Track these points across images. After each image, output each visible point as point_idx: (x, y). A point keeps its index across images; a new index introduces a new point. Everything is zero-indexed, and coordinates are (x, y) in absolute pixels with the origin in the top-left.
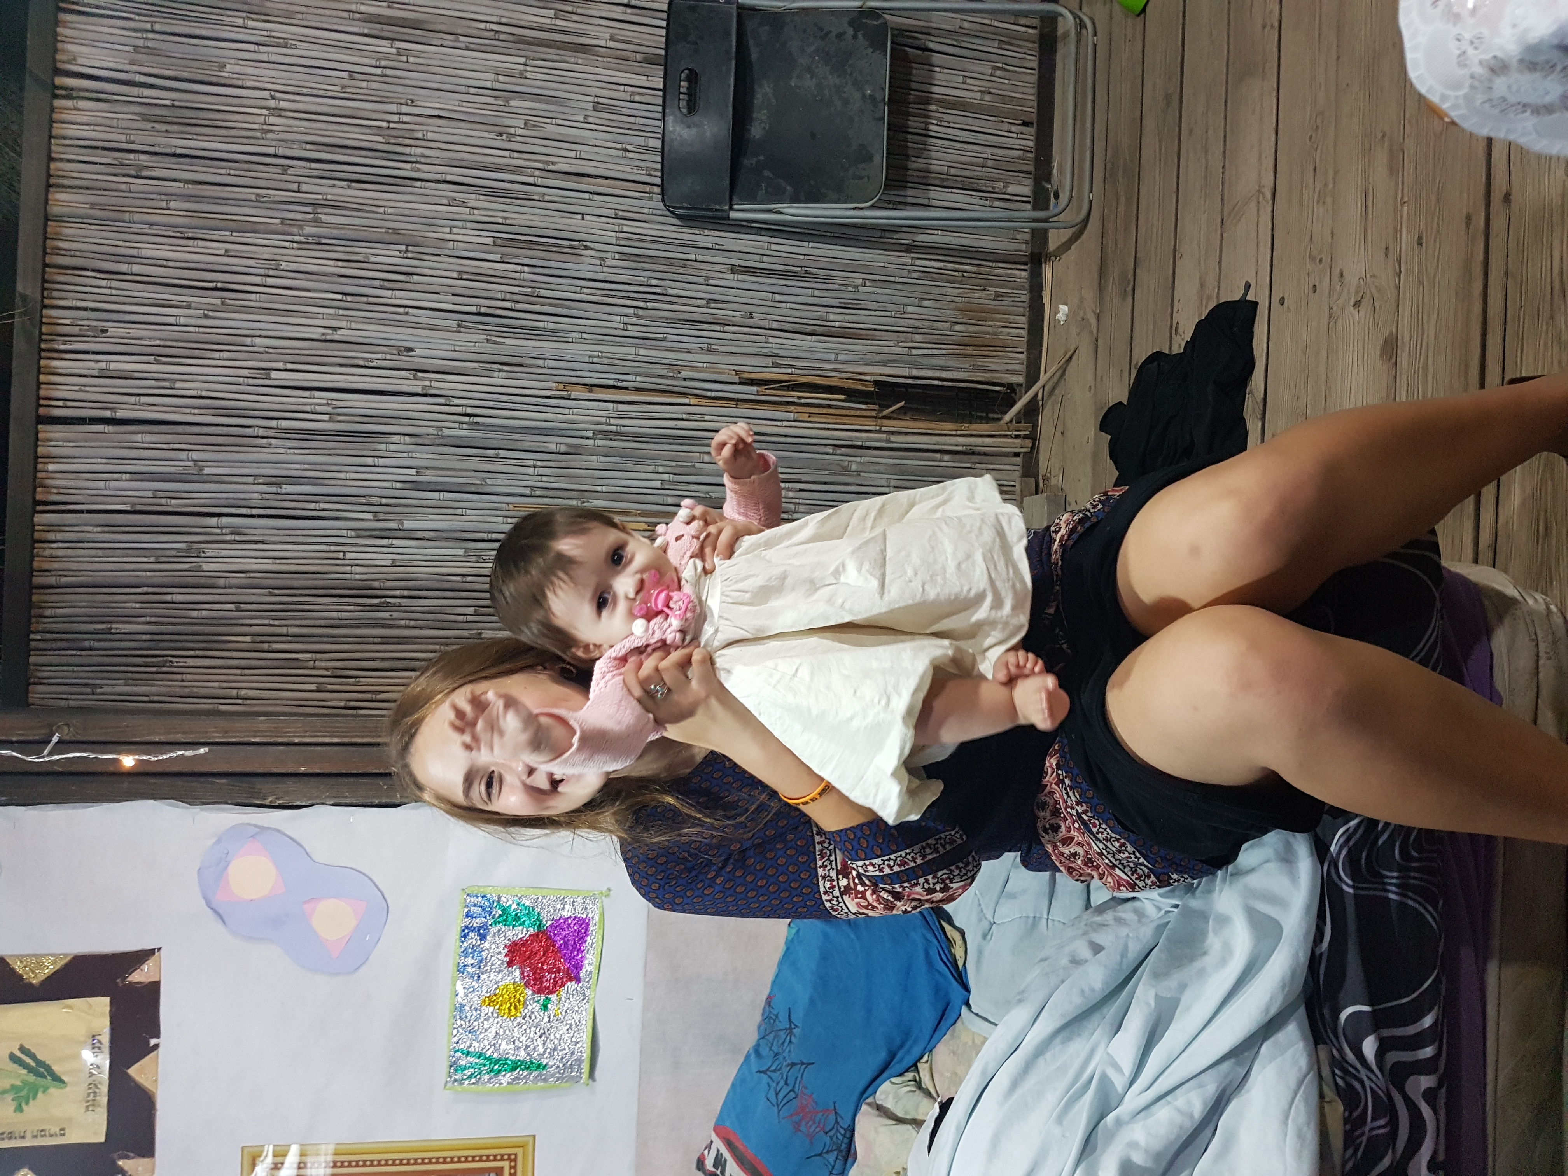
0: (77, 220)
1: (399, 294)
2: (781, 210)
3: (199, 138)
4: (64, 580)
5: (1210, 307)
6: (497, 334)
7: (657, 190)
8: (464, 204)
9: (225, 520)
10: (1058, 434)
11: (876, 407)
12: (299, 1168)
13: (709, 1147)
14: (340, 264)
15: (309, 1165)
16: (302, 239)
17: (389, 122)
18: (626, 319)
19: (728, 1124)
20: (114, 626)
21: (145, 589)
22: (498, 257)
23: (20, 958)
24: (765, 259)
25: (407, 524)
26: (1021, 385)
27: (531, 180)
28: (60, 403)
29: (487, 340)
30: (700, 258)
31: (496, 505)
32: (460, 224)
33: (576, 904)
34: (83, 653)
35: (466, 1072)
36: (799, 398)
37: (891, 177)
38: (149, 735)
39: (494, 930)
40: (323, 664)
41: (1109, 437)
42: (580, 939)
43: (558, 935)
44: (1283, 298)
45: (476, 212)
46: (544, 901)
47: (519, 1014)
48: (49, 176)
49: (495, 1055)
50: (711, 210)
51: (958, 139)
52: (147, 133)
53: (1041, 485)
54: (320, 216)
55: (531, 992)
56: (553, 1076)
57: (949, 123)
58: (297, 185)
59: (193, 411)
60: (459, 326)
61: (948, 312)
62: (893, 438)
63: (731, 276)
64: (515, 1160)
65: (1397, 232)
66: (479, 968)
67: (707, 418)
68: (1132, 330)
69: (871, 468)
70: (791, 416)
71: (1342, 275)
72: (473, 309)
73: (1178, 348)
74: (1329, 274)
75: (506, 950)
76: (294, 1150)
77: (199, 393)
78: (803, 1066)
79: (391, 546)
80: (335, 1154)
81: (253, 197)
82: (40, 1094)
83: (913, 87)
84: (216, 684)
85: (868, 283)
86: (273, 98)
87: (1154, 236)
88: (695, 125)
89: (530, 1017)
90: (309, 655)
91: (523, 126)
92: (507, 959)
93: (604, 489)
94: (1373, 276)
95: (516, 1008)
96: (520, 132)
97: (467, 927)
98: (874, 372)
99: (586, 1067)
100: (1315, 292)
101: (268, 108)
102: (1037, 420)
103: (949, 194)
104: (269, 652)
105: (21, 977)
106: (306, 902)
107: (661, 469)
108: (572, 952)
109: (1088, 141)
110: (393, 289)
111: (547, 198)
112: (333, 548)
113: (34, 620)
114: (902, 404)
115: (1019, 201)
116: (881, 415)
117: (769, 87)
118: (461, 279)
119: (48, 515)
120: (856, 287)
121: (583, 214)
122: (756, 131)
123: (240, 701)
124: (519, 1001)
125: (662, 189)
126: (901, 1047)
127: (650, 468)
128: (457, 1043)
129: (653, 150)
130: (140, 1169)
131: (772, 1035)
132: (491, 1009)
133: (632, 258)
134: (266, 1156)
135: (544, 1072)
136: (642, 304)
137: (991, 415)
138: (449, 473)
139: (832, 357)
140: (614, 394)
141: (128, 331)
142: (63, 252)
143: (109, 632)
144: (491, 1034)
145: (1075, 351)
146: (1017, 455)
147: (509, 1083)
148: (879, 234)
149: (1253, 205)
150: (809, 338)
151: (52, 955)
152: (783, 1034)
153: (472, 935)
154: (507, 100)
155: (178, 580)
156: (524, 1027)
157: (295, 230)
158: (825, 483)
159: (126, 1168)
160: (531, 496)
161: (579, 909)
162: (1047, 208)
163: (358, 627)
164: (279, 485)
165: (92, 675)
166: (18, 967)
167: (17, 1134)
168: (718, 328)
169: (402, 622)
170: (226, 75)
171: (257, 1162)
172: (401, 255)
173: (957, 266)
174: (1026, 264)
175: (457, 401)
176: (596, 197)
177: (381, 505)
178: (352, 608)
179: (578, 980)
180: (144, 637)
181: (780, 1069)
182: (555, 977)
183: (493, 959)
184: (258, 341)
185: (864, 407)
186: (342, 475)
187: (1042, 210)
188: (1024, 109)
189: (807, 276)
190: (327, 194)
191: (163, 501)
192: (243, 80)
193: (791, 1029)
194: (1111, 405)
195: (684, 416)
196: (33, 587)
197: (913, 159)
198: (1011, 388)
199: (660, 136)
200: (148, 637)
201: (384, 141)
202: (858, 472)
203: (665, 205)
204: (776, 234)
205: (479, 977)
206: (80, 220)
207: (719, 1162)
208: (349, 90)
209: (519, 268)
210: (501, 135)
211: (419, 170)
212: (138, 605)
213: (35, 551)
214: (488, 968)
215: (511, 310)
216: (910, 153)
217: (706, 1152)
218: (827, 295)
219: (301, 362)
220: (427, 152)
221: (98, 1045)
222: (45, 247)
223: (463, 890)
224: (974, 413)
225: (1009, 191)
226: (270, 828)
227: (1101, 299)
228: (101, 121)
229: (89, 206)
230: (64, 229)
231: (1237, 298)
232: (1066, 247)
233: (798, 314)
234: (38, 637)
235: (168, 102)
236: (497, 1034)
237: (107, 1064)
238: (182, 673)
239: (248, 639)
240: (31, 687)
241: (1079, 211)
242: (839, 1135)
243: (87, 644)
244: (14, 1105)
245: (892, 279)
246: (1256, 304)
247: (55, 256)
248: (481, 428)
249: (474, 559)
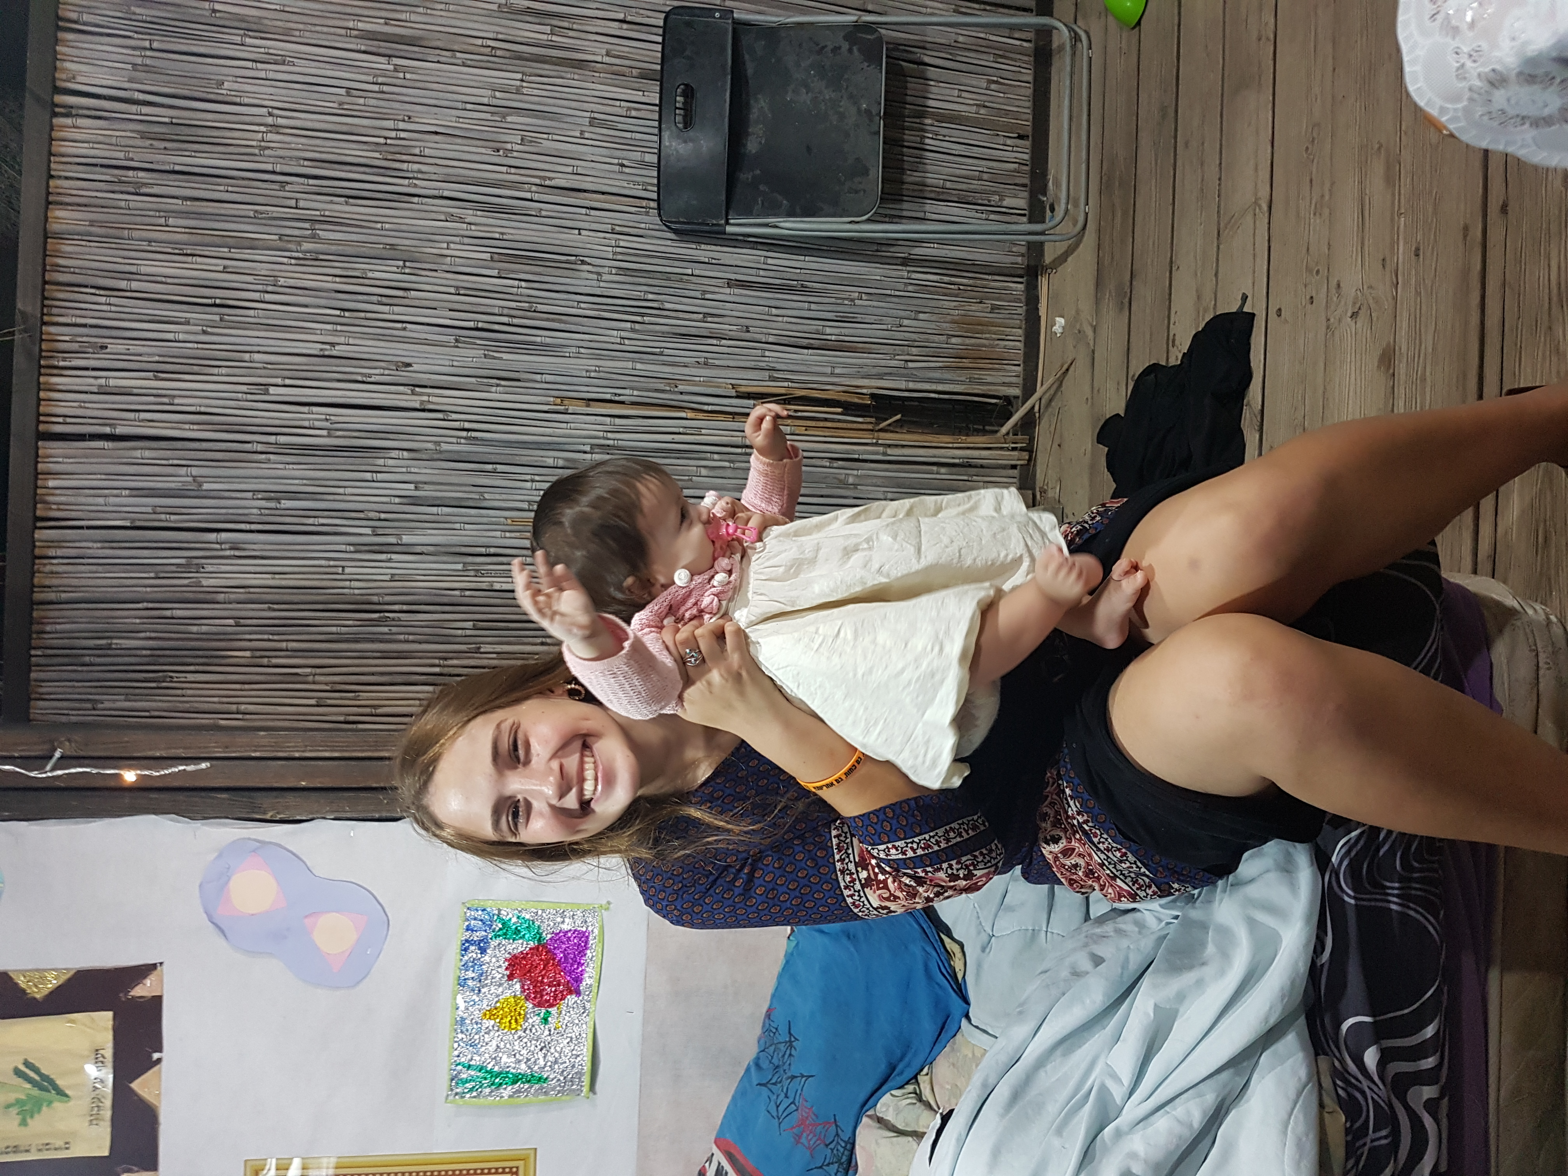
0: (76, 237)
1: (396, 309)
2: (777, 224)
3: (197, 155)
4: (63, 595)
5: (1207, 319)
6: (494, 349)
7: (653, 204)
8: (461, 220)
9: (224, 536)
10: (1055, 445)
11: (873, 420)
13: (710, 1160)
14: (338, 279)
16: (300, 255)
17: (386, 138)
18: (623, 334)
19: (728, 1136)
20: (115, 641)
21: (145, 605)
22: (495, 273)
23: (23, 972)
24: (762, 273)
25: (406, 539)
26: (1018, 397)
27: (528, 195)
28: (60, 420)
29: (485, 355)
30: (696, 272)
31: (494, 519)
32: (457, 239)
33: (576, 917)
34: (85, 668)
35: (467, 1085)
36: (796, 411)
37: (886, 191)
38: (150, 750)
39: (494, 943)
40: (323, 679)
41: (1106, 449)
42: (580, 953)
43: (558, 948)
44: (1280, 309)
45: (473, 227)
46: (544, 914)
47: (519, 1028)
48: (48, 193)
49: (496, 1069)
50: (707, 225)
51: (953, 152)
52: (145, 150)
53: (1038, 496)
54: (317, 232)
55: (531, 1006)
56: (553, 1089)
57: (945, 136)
58: (294, 201)
59: (192, 427)
60: (457, 341)
61: (945, 325)
62: (889, 451)
63: (728, 291)
64: (517, 1173)
65: (1394, 244)
66: (480, 981)
67: (703, 431)
68: (1128, 342)
69: (869, 481)
71: (1339, 287)
72: (471, 324)
73: (1175, 359)
74: (1326, 285)
75: (507, 963)
76: (296, 1163)
77: (198, 409)
78: (804, 1079)
79: (389, 560)
80: (337, 1168)
81: (251, 214)
82: (44, 1108)
83: (908, 101)
84: (217, 699)
85: (865, 297)
86: (270, 114)
87: (1151, 249)
88: (691, 140)
89: (531, 1030)
90: (309, 670)
91: (519, 142)
92: (508, 972)
94: (1370, 288)
95: (516, 1021)
96: (517, 148)
97: (467, 941)
98: (870, 385)
99: (586, 1079)
100: (1312, 303)
101: (266, 125)
102: (1035, 432)
103: (946, 208)
104: (268, 666)
105: (24, 992)
106: (306, 917)
108: (572, 965)
109: (1084, 154)
110: (389, 305)
111: (544, 213)
112: (332, 563)
113: (34, 636)
114: (899, 417)
115: (1015, 214)
116: (877, 428)
117: (765, 102)
118: (459, 294)
119: (49, 531)
120: (852, 300)
121: (579, 229)
122: (752, 146)
123: (240, 716)
124: (520, 1014)
125: (659, 205)
126: (901, 1059)
128: (458, 1056)
129: (648, 165)
131: (772, 1048)
132: (492, 1022)
133: (629, 273)
134: (269, 1170)
135: (545, 1085)
136: (639, 319)
137: (987, 428)
138: (446, 487)
139: (829, 370)
140: (610, 408)
141: (127, 347)
142: (63, 269)
143: (109, 647)
144: (492, 1047)
145: (1071, 364)
146: (1014, 467)
147: (510, 1096)
148: (875, 247)
149: (1249, 217)
150: (806, 351)
151: (53, 970)
152: (782, 1047)
153: (472, 948)
154: (504, 116)
155: (178, 595)
156: (525, 1040)
157: (292, 246)
158: (822, 496)
161: (578, 922)
162: (1043, 221)
163: (357, 641)
164: (278, 500)
165: (91, 690)
166: (21, 981)
167: (22, 1148)
168: (714, 342)
169: (402, 637)
170: (224, 92)
172: (399, 270)
173: (953, 279)
174: (1022, 277)
175: (454, 416)
176: (593, 212)
177: (380, 520)
178: (350, 623)
179: (578, 993)
180: (144, 652)
181: (780, 1082)
182: (556, 990)
183: (494, 972)
184: (256, 357)
185: (860, 420)
186: (341, 490)
187: (1039, 223)
188: (1020, 122)
189: (803, 290)
190: (324, 210)
191: (163, 517)
192: (241, 97)
193: (791, 1042)
194: (1108, 417)
195: (681, 430)
196: (33, 603)
197: (908, 172)
198: (1008, 399)
199: (656, 151)
200: (148, 652)
201: (381, 157)
202: (855, 485)
203: (661, 220)
204: (772, 248)
205: (479, 991)
206: (80, 237)
207: (720, 1174)
208: (346, 107)
209: (516, 283)
210: (498, 151)
211: (416, 186)
212: (138, 621)
213: (36, 567)
214: (489, 981)
215: (509, 325)
216: (906, 167)
217: (707, 1165)
218: (823, 309)
219: (300, 377)
220: (424, 168)
221: (101, 1059)
222: (44, 265)
223: (463, 903)
224: (971, 426)
225: (1005, 203)
226: (270, 843)
227: (1097, 311)
228: (101, 139)
229: (87, 223)
230: (63, 246)
231: (1234, 309)
232: (1062, 259)
233: (794, 327)
234: (39, 653)
235: (167, 120)
236: (498, 1047)
237: (110, 1078)
238: (182, 689)
239: (248, 654)
240: (32, 703)
241: (1075, 223)
242: (839, 1147)
243: (87, 659)
244: (18, 1119)
245: (888, 292)
246: (1253, 315)
247: (54, 274)
248: (479, 443)
249: (472, 573)
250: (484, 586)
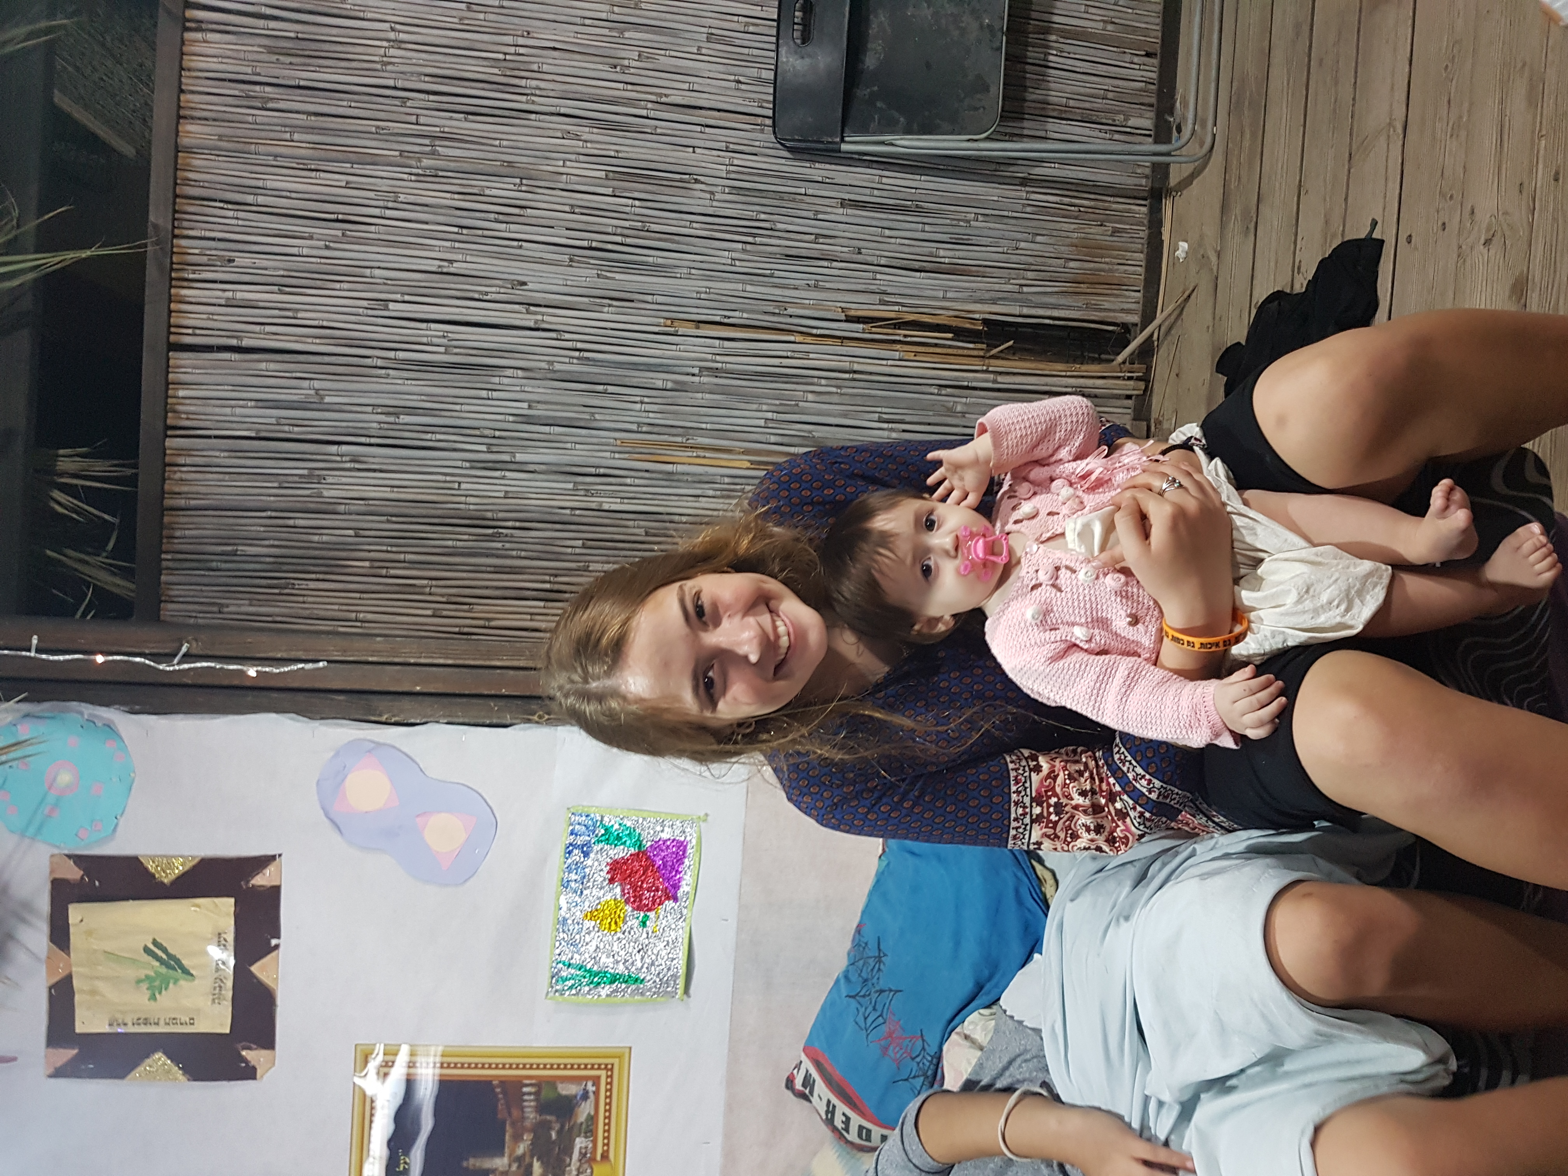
0: (205, 151)
1: (513, 227)
2: (894, 142)
3: (322, 70)
4: (193, 502)
5: (1334, 246)
6: (607, 268)
7: (769, 122)
8: (577, 137)
9: (344, 448)
10: (1173, 375)
11: (984, 346)
12: (409, 1067)
13: (798, 1066)
14: (456, 196)
15: (418, 1065)
16: (420, 171)
17: (505, 54)
18: (735, 255)
19: (816, 1045)
20: (240, 548)
21: (269, 513)
22: (609, 191)
23: (152, 858)
24: (876, 192)
25: (519, 457)
26: (1136, 325)
27: (644, 113)
28: (190, 331)
29: (598, 274)
30: (810, 192)
31: (604, 440)
32: (573, 157)
33: (675, 827)
34: (211, 573)
35: (567, 983)
36: (905, 336)
37: (1006, 108)
38: (272, 652)
39: (597, 848)
40: (439, 590)
41: (1225, 379)
42: (677, 861)
43: (657, 855)
44: (1410, 236)
45: (589, 145)
46: (645, 823)
47: (618, 930)
48: (179, 107)
49: (595, 968)
50: (822, 142)
51: (1078, 70)
52: (272, 65)
53: (1153, 428)
54: (437, 148)
55: (630, 909)
56: (649, 990)
57: (1069, 53)
58: (415, 117)
59: (314, 341)
60: (571, 260)
61: (1063, 248)
62: (1000, 379)
63: (841, 211)
64: (612, 1070)
65: (1532, 170)
66: (582, 883)
67: (811, 356)
68: (1253, 268)
69: (977, 409)
70: (897, 355)
71: (1473, 212)
72: (585, 244)
73: (1300, 287)
74: (1459, 213)
75: (608, 868)
76: (405, 1050)
77: (321, 323)
78: (892, 993)
79: (503, 478)
80: (442, 1056)
81: (374, 130)
82: (171, 985)
83: (1033, 17)
84: (336, 607)
85: (980, 218)
86: (393, 29)
87: (1279, 171)
88: (809, 56)
89: (629, 932)
90: (425, 582)
91: (637, 58)
92: (609, 877)
93: (709, 426)
94: (1506, 213)
95: (616, 923)
96: (634, 64)
97: (571, 844)
98: (983, 310)
99: (681, 982)
100: (1444, 229)
101: (388, 40)
102: (1152, 361)
103: (1069, 127)
104: (386, 577)
105: (153, 876)
106: (418, 816)
107: (765, 407)
108: (670, 872)
109: (1214, 73)
110: (507, 223)
111: (659, 131)
112: (448, 478)
113: (165, 541)
114: (1011, 343)
115: (1141, 135)
116: (988, 355)
117: (884, 16)
118: (573, 213)
119: (178, 439)
120: (968, 221)
121: (694, 147)
122: (870, 61)
123: (359, 624)
124: (619, 917)
125: (774, 122)
126: (990, 979)
127: (755, 407)
128: (560, 955)
129: (764, 82)
130: (262, 1059)
131: (861, 962)
132: (593, 923)
133: (742, 192)
134: (378, 1054)
135: (642, 986)
136: (750, 239)
137: (1103, 356)
138: (559, 407)
139: (941, 294)
140: (720, 330)
141: (253, 261)
142: (193, 183)
143: (234, 553)
144: (592, 947)
145: (1193, 290)
146: (1129, 397)
147: (607, 995)
148: (993, 167)
149: (1383, 140)
150: (918, 274)
151: (180, 856)
152: (871, 962)
153: (576, 851)
154: (622, 32)
155: (299, 505)
156: (624, 942)
157: (413, 163)
158: (929, 424)
159: (249, 1058)
160: (638, 432)
161: (677, 832)
162: (1168, 141)
163: (471, 555)
164: (397, 415)
165: (218, 594)
166: (151, 866)
167: (152, 1021)
168: (825, 264)
169: (514, 553)
170: (349, 7)
171: (369, 1059)
172: (516, 188)
173: (1074, 201)
174: (1146, 200)
175: (567, 336)
176: (707, 130)
177: (494, 437)
178: (466, 537)
179: (676, 899)
180: (268, 559)
181: (869, 995)
182: (654, 896)
183: (595, 875)
184: (377, 272)
185: (971, 346)
186: (458, 407)
187: (1165, 143)
188: (1149, 39)
189: (919, 210)
190: (444, 126)
191: (286, 428)
192: (364, 11)
193: (880, 957)
194: (1229, 345)
195: (789, 354)
196: (164, 509)
197: (1031, 90)
198: (1126, 328)
199: (773, 67)
200: (272, 560)
201: (500, 73)
202: (963, 414)
203: (776, 138)
204: (887, 166)
205: (582, 892)
206: (209, 152)
207: (808, 1082)
208: (466, 22)
209: (630, 202)
210: (615, 67)
211: (533, 102)
212: (262, 529)
213: (167, 474)
214: (591, 884)
215: (622, 244)
216: (1028, 84)
217: (795, 1071)
218: (938, 230)
219: (418, 294)
220: (542, 84)
221: (223, 942)
222: (175, 178)
223: (568, 809)
224: (1086, 354)
225: (1130, 123)
226: (384, 744)
227: (1222, 236)
228: (229, 53)
229: (216, 137)
230: (193, 161)
231: (1362, 236)
232: (1187, 182)
233: (907, 249)
234: (169, 557)
235: (292, 35)
236: (597, 947)
237: (232, 962)
238: (304, 596)
239: (367, 564)
240: (162, 605)
241: (1202, 145)
242: (925, 1061)
243: (214, 564)
244: (148, 994)
245: (1006, 213)
246: (1382, 241)
247: (185, 187)
248: (591, 363)
249: (582, 493)
250: (593, 506)
